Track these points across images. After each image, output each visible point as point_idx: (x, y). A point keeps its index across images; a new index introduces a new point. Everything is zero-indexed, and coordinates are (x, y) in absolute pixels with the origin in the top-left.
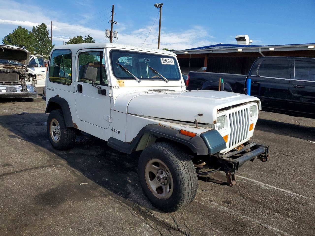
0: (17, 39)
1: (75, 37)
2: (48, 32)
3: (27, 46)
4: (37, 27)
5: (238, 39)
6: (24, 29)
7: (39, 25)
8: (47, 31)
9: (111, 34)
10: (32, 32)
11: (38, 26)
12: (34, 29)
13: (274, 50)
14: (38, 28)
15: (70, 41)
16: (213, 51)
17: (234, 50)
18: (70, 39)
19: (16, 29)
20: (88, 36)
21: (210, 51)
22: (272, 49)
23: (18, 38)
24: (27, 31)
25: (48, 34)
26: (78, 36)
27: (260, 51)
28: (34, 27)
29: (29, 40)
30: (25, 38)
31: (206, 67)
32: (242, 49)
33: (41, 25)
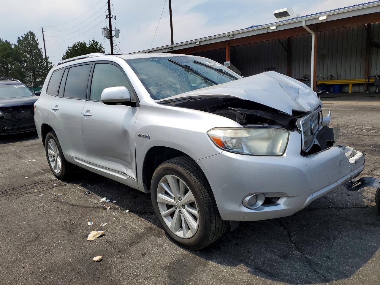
1: (75, 44)
2: (37, 42)
4: (22, 37)
5: (278, 15)
6: (6, 41)
7: (25, 35)
8: (36, 40)
9: (111, 34)
10: (17, 44)
11: (24, 36)
12: (19, 41)
13: (327, 19)
14: (24, 38)
15: (68, 51)
16: (235, 36)
17: (265, 30)
18: (68, 47)
20: (92, 41)
21: (230, 37)
22: (323, 18)
24: (9, 44)
25: (38, 44)
26: (78, 43)
27: (303, 24)
28: (19, 38)
31: (229, 62)
32: (276, 26)
33: (28, 33)
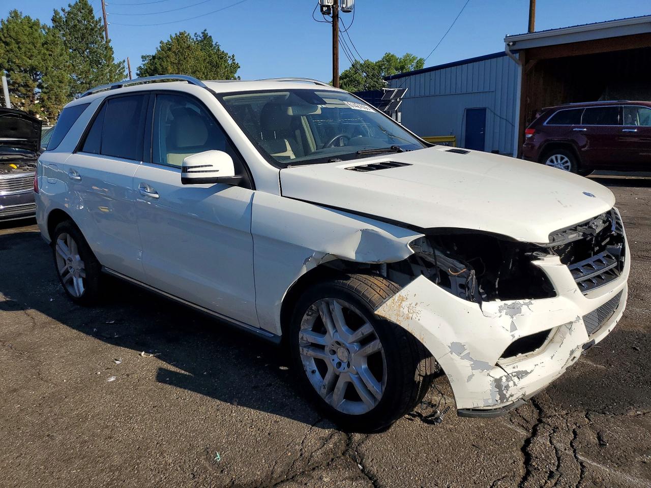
0: (12, 50)
3: (47, 69)
4: (63, 10)
6: (28, 19)
7: (70, 6)
10: (51, 27)
11: (68, 9)
12: (55, 19)
14: (69, 13)
19: (5, 19)
23: (14, 46)
24: (36, 23)
26: (180, 34)
28: (56, 12)
29: (47, 50)
30: (35, 47)
33: (77, 3)
